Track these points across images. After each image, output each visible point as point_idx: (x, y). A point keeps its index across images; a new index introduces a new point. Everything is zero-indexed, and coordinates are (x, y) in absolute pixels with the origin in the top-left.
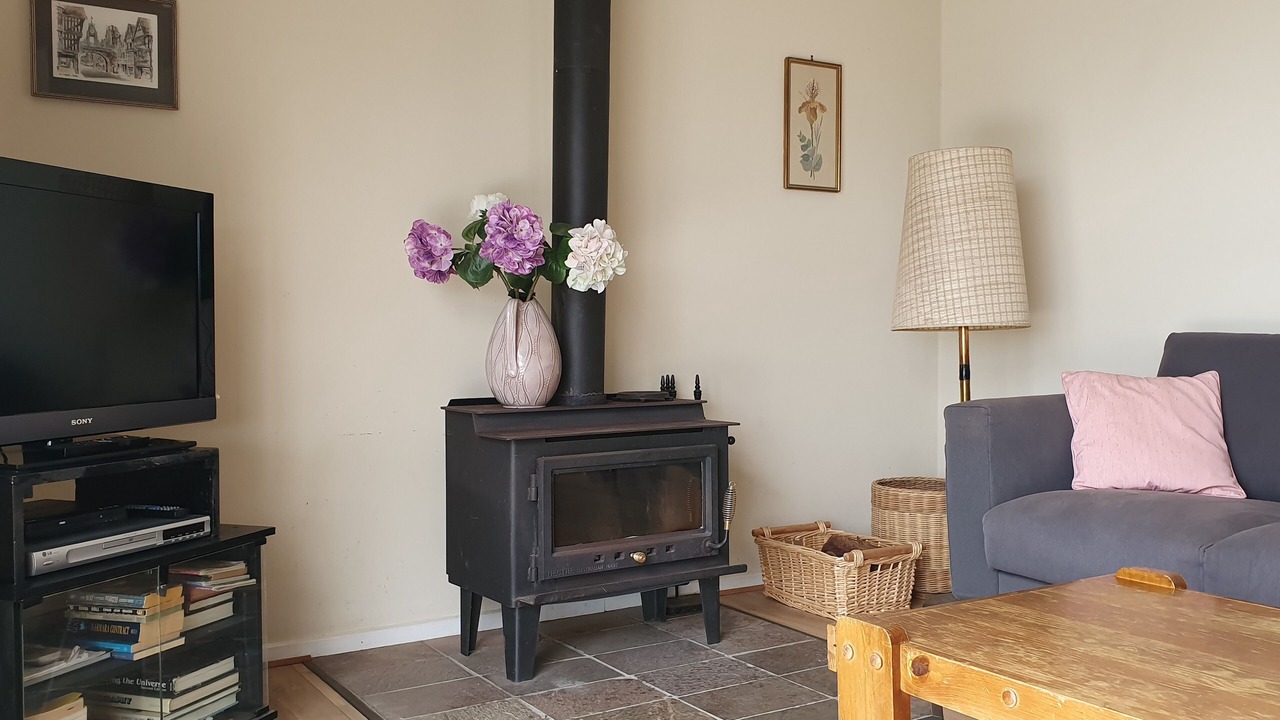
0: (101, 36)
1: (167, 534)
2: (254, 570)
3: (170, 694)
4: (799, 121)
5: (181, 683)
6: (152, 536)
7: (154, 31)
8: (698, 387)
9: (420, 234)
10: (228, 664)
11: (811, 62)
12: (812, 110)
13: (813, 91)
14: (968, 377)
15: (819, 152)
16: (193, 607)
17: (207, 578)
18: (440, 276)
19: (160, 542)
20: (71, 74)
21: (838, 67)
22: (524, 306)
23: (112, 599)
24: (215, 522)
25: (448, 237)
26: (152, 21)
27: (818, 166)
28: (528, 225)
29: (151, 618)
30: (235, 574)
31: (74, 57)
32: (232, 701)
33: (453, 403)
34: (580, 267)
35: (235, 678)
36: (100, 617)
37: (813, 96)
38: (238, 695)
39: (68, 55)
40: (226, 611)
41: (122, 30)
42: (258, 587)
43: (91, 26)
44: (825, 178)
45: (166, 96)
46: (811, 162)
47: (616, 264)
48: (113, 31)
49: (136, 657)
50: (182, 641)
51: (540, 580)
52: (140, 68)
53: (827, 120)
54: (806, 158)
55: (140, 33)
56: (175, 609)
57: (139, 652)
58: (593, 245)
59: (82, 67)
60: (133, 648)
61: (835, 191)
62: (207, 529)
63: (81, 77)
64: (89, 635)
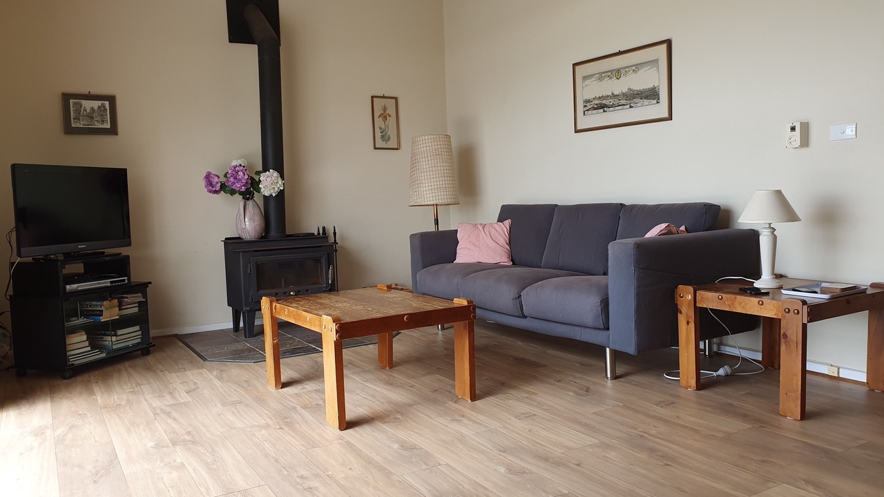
0: (88, 111)
1: (111, 282)
2: (145, 296)
3: (116, 335)
4: (379, 122)
5: (120, 332)
6: (106, 283)
7: (108, 107)
8: (335, 231)
9: (208, 177)
10: (137, 328)
11: (384, 97)
12: (384, 117)
13: (385, 109)
14: (438, 224)
15: (388, 134)
16: (123, 308)
17: (127, 298)
18: (216, 192)
19: (109, 285)
20: (78, 125)
21: (396, 99)
22: (248, 202)
23: (94, 303)
24: (129, 279)
25: (218, 177)
26: (107, 103)
27: (389, 139)
28: (242, 173)
29: (106, 309)
30: (138, 296)
31: (79, 119)
32: (139, 340)
33: (226, 239)
34: (264, 187)
35: (140, 333)
36: (90, 309)
37: (385, 111)
38: (142, 339)
39: (77, 119)
40: (136, 310)
41: (96, 108)
42: (146, 302)
43: (84, 107)
44: (393, 143)
45: (113, 131)
46: (385, 138)
47: (280, 185)
48: (92, 108)
49: (102, 320)
50: (118, 317)
51: (254, 301)
52: (103, 121)
53: (392, 121)
54: (383, 136)
55: (102, 109)
56: (115, 307)
57: (103, 319)
58: (269, 179)
59: (82, 122)
60: (101, 318)
61: (397, 149)
62: (126, 282)
63: (82, 126)
64: (87, 314)
